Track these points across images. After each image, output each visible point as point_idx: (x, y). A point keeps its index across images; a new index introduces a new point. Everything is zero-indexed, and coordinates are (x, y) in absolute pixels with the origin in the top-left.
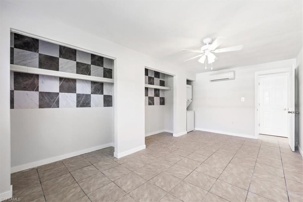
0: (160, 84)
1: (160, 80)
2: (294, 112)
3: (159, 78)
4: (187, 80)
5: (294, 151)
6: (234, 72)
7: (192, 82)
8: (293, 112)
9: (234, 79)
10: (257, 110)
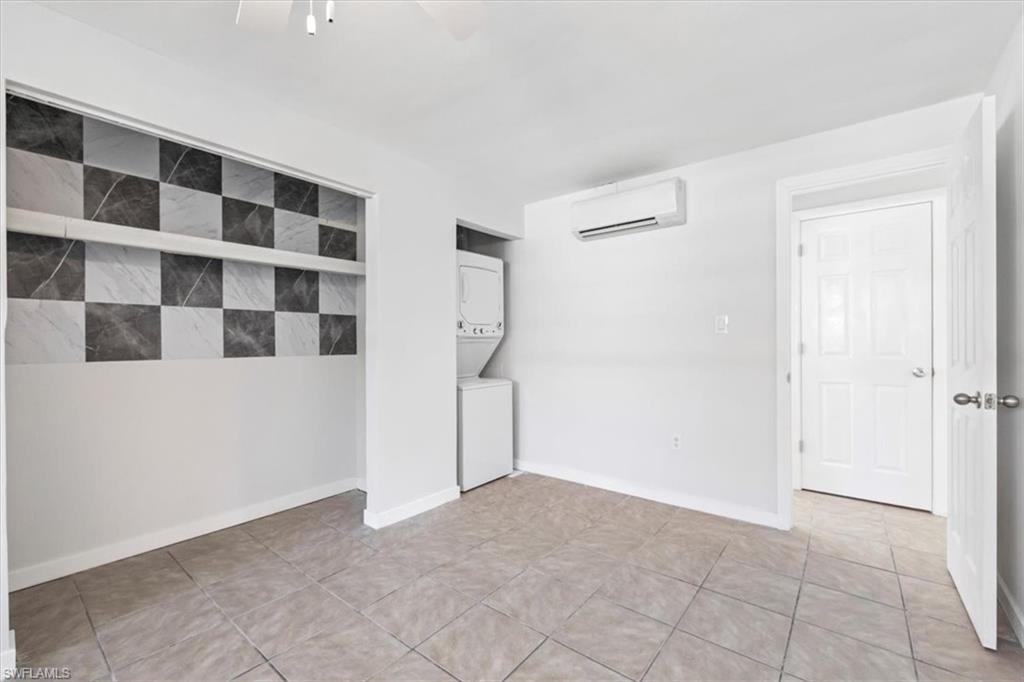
0: (321, 245)
1: (321, 226)
2: (995, 400)
3: (315, 213)
4: (458, 227)
5: (994, 648)
6: (681, 186)
7: (507, 243)
8: (989, 401)
9: (679, 220)
10: (789, 378)
